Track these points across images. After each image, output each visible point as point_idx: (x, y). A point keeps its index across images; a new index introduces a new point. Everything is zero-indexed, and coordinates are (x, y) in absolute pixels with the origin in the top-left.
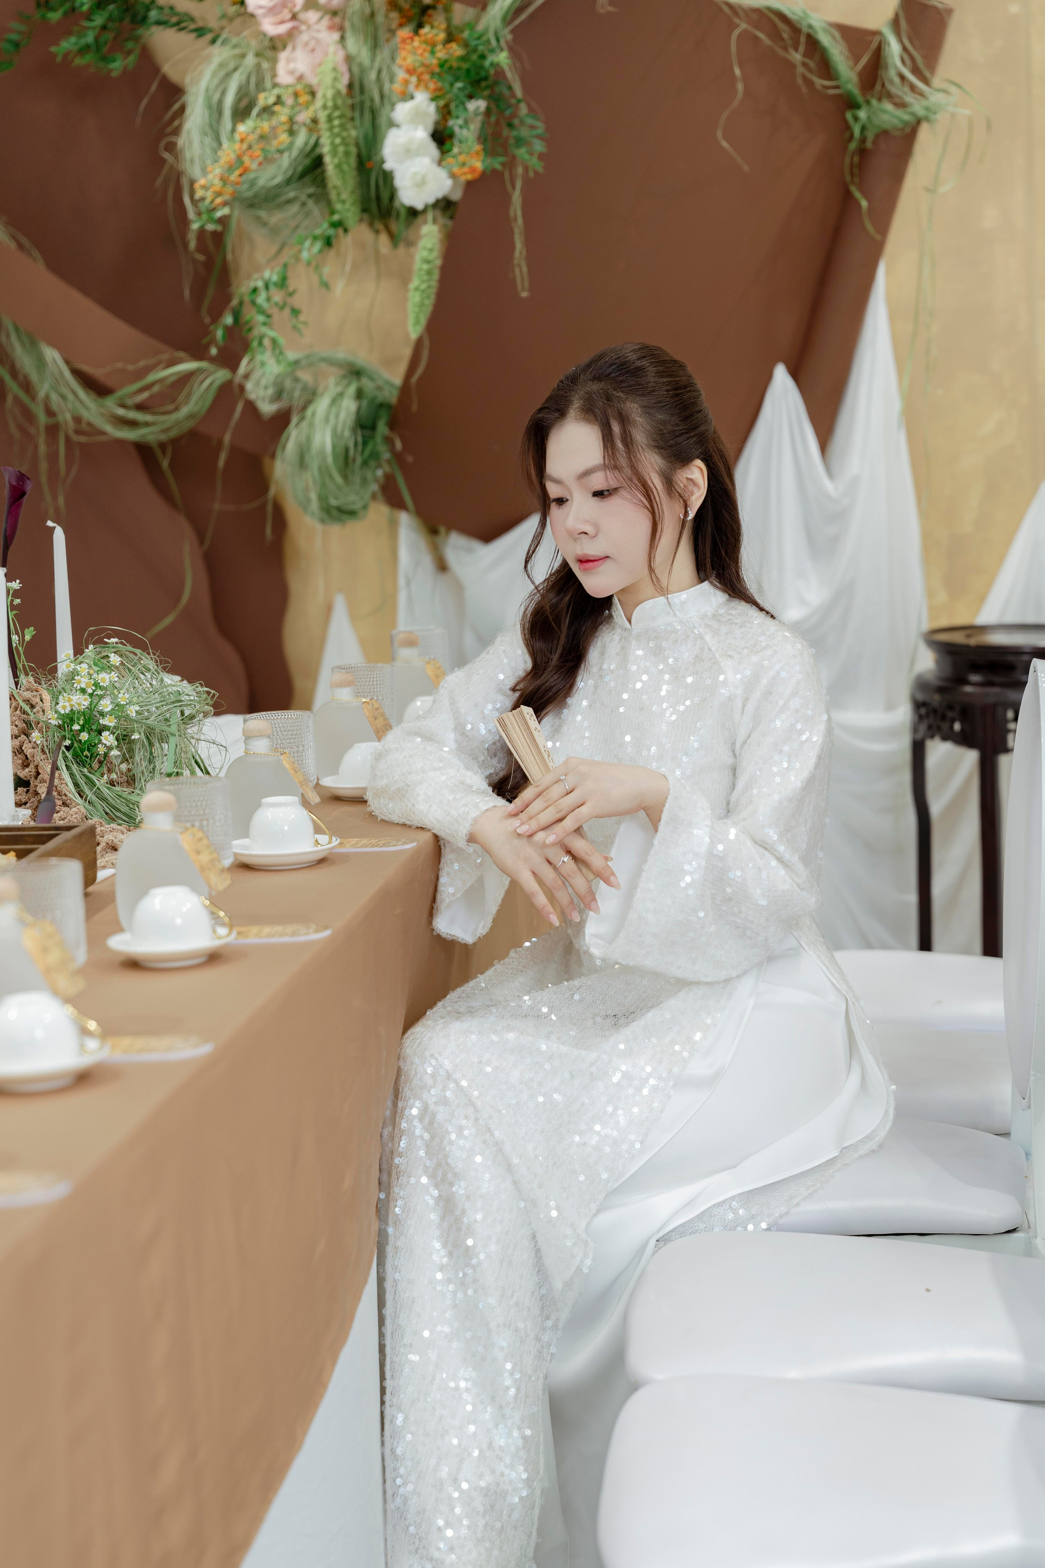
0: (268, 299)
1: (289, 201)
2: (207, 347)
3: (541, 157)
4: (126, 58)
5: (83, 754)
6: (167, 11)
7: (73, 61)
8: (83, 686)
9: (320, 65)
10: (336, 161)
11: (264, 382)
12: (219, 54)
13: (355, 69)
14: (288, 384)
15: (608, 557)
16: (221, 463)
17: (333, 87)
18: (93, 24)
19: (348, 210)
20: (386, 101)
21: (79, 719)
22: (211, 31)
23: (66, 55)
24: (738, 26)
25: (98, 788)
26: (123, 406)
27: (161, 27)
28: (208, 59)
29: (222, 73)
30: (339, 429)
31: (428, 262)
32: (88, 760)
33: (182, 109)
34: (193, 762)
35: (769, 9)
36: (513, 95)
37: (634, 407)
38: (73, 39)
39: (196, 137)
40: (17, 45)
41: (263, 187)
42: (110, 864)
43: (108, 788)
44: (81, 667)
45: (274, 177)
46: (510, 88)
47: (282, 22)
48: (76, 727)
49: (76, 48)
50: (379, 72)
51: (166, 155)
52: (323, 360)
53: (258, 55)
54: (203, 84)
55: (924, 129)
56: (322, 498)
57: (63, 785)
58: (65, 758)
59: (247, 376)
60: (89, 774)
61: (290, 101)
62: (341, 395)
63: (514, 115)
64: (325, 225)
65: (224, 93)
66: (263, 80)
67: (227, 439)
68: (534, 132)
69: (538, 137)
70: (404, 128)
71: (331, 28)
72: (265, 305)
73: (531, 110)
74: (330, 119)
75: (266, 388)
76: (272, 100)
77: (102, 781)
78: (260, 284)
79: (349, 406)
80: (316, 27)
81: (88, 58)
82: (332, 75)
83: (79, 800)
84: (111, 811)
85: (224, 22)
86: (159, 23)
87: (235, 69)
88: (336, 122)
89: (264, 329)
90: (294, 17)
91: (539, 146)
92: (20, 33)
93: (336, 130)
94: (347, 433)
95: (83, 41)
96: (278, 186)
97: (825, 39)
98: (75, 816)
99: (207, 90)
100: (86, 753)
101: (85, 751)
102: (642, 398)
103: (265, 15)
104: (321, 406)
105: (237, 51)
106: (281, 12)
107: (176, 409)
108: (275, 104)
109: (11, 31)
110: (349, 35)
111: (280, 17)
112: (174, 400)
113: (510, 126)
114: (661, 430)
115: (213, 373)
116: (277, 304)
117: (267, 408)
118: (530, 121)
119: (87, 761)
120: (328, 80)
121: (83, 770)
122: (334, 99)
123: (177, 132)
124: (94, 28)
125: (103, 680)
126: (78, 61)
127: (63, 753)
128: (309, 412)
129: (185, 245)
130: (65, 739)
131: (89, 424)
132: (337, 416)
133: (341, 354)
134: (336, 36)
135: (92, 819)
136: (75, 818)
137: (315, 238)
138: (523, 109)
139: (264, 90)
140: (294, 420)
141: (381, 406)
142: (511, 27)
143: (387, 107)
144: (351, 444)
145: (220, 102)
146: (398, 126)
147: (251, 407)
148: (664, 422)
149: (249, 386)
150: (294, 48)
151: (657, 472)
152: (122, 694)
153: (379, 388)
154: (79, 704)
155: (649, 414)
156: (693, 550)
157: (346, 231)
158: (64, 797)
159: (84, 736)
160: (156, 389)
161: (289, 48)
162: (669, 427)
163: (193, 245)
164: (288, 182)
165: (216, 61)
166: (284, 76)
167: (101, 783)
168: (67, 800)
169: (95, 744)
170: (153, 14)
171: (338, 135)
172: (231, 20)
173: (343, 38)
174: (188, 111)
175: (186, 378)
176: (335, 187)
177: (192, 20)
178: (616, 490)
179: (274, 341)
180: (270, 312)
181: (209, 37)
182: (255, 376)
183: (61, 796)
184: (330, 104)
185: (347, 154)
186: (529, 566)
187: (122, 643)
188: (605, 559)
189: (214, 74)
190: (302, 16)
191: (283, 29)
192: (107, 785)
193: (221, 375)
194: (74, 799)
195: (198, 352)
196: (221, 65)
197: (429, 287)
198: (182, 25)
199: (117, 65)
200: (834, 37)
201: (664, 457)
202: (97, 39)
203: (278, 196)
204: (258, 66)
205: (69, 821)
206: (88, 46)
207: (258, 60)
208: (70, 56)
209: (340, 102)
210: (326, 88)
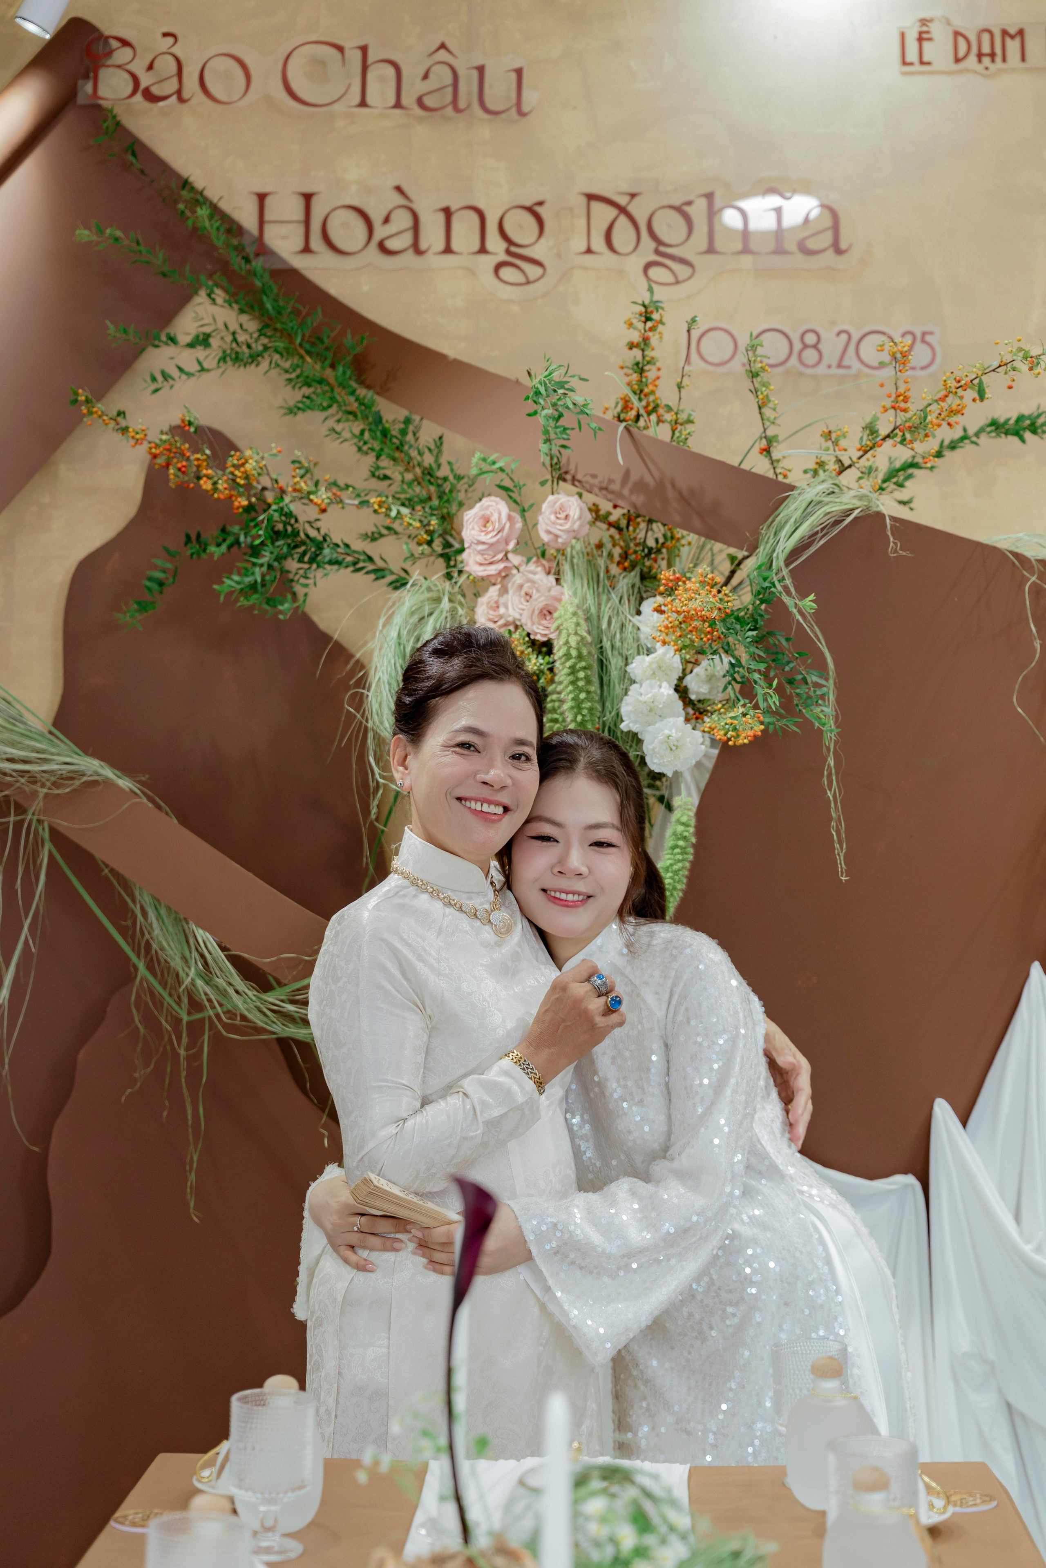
6: (342, 549)
7: (237, 600)
10: (579, 718)
12: (410, 599)
17: (576, 633)
18: (260, 561)
22: (392, 573)
23: (230, 593)
24: (1027, 579)
27: (335, 567)
29: (415, 618)
38: (238, 577)
39: (385, 689)
40: (161, 584)
47: (491, 563)
49: (239, 587)
51: (353, 710)
53: (450, 600)
70: (645, 684)
71: (542, 570)
74: (573, 671)
80: (529, 569)
81: (253, 599)
82: (574, 620)
86: (331, 563)
87: (430, 614)
88: (581, 674)
90: (505, 557)
92: (164, 571)
93: (581, 683)
95: (249, 580)
105: (427, 595)
109: (155, 567)
111: (490, 557)
120: (570, 625)
122: (578, 649)
123: (363, 682)
124: (262, 565)
126: (243, 602)
143: (622, 660)
146: (637, 683)
150: (504, 591)
161: (495, 590)
165: (407, 605)
170: (327, 551)
171: (581, 690)
177: (370, 559)
184: (574, 653)
190: (510, 556)
191: (492, 570)
196: (413, 611)
197: (682, 868)
198: (359, 565)
202: (263, 576)
204: (453, 611)
206: (253, 587)
207: (452, 605)
208: (234, 597)
209: (585, 652)
210: (568, 636)
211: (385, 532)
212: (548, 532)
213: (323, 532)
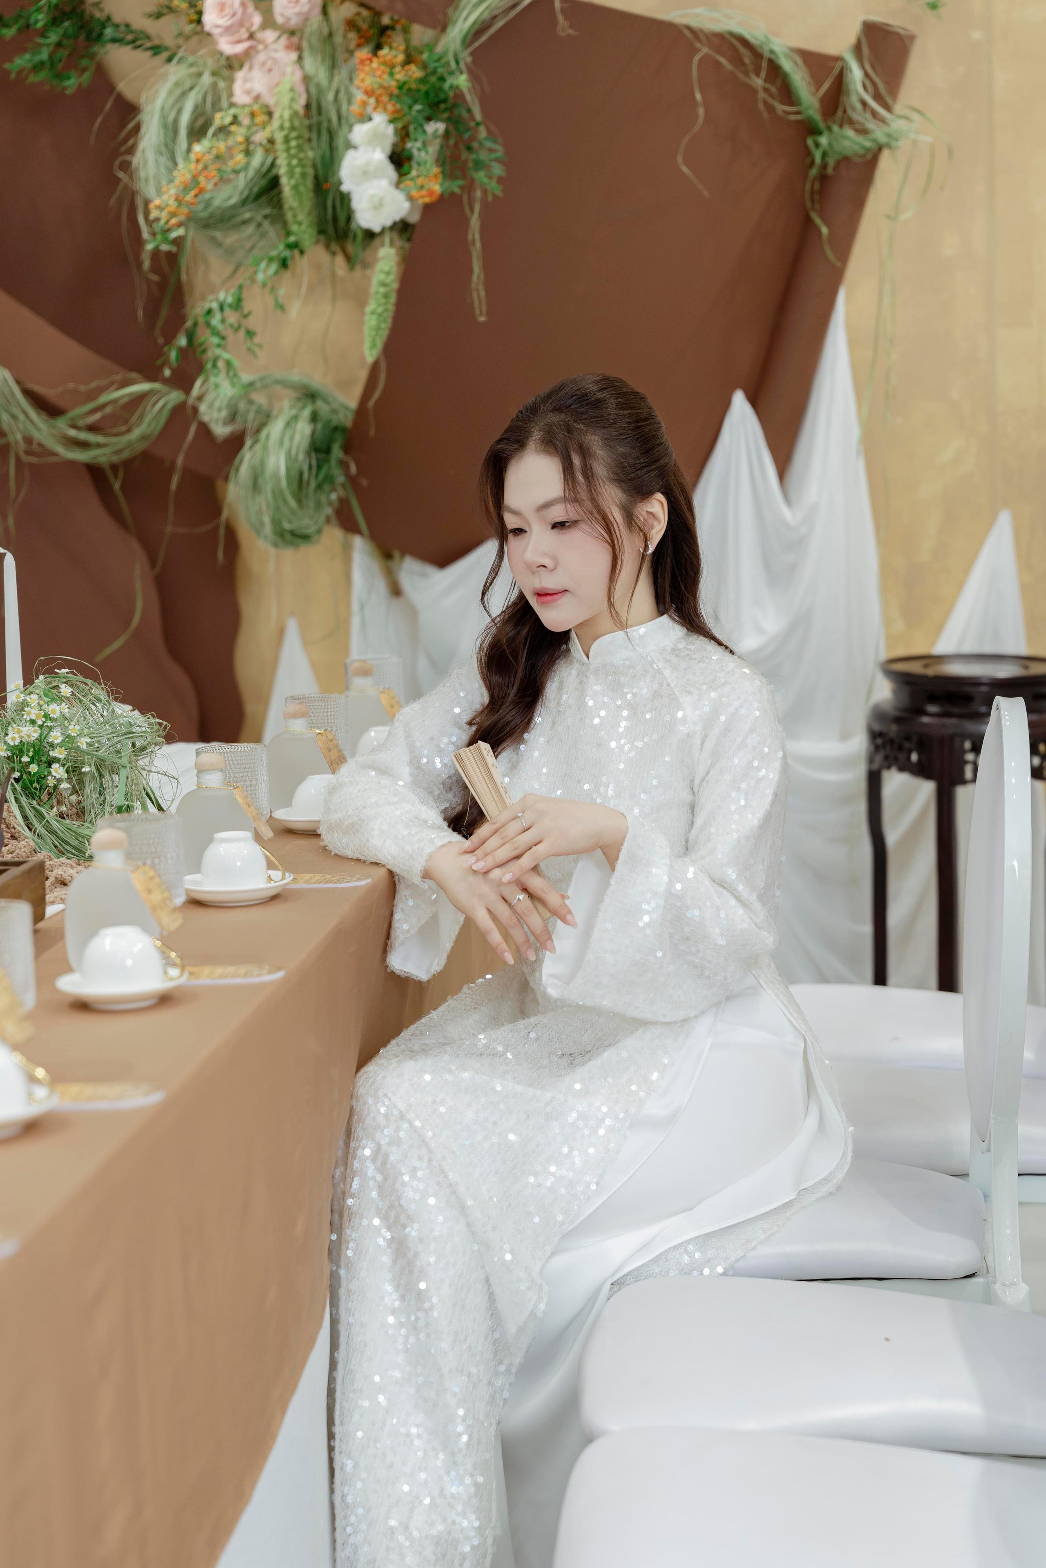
0: (223, 321)
1: (245, 222)
2: (160, 368)
3: (500, 180)
4: (80, 76)
5: (32, 786)
6: (122, 28)
7: (27, 78)
8: (33, 717)
9: (277, 85)
10: (293, 182)
11: (217, 404)
12: (175, 73)
13: (313, 90)
14: (242, 406)
15: (567, 590)
16: (174, 486)
17: (290, 107)
18: (48, 41)
19: (304, 232)
20: (343, 122)
21: (28, 751)
22: (167, 49)
23: (20, 72)
24: (699, 50)
25: (47, 821)
26: (74, 427)
27: (116, 45)
28: (164, 77)
29: (178, 92)
30: (294, 452)
31: (384, 284)
32: (37, 792)
33: (138, 128)
34: (144, 794)
35: (731, 34)
36: (473, 118)
37: (594, 439)
38: (27, 56)
39: (151, 157)
41: (219, 208)
42: (59, 899)
43: (57, 821)
44: (31, 698)
45: (230, 198)
46: (469, 111)
47: (239, 42)
48: (25, 759)
49: (30, 65)
50: (337, 93)
51: (121, 174)
52: (277, 382)
53: (214, 74)
54: (159, 103)
55: (885, 155)
56: (276, 522)
57: (12, 818)
58: (14, 790)
59: (200, 398)
60: (38, 807)
61: (246, 121)
62: (295, 418)
63: (473, 138)
64: (281, 247)
65: (179, 112)
66: (219, 99)
67: (180, 461)
68: (493, 156)
69: (497, 160)
70: (362, 149)
71: (288, 47)
72: (220, 327)
73: (490, 133)
74: (287, 140)
75: (220, 410)
76: (228, 120)
77: (51, 814)
78: (215, 305)
79: (304, 429)
80: (274, 46)
81: (42, 75)
82: (290, 95)
83: (27, 833)
84: (60, 844)
85: (180, 41)
86: (114, 40)
87: (191, 88)
88: (293, 143)
89: (218, 351)
90: (251, 36)
91: (498, 170)
93: (293, 151)
94: (301, 457)
95: (37, 58)
96: (234, 207)
97: (787, 65)
98: (23, 850)
99: (163, 109)
100: (35, 785)
101: (34, 783)
102: (603, 431)
103: (221, 35)
104: (276, 428)
105: (194, 70)
106: (238, 32)
107: (129, 431)
108: (232, 124)
110: (306, 54)
111: (236, 37)
112: (126, 422)
113: (469, 149)
114: (622, 463)
115: (166, 394)
116: (231, 326)
117: (221, 431)
118: (489, 144)
119: (36, 794)
120: (285, 101)
121: (32, 803)
122: (291, 120)
123: (131, 150)
124: (48, 45)
125: (54, 711)
126: (32, 79)
127: (12, 785)
128: (263, 434)
129: (139, 265)
130: (14, 771)
131: (40, 445)
132: (292, 439)
133: (296, 376)
134: (294, 56)
135: (40, 852)
136: (24, 852)
137: (271, 260)
138: (483, 132)
139: (220, 110)
140: (248, 443)
141: (336, 429)
142: (470, 49)
143: (345, 128)
144: (306, 468)
145: (176, 122)
146: (355, 148)
147: (204, 429)
148: (624, 455)
149: (203, 408)
150: (251, 68)
151: (617, 505)
152: (72, 726)
153: (334, 411)
154: (29, 736)
155: (610, 446)
156: (652, 583)
157: (302, 252)
158: (13, 830)
159: (34, 768)
160: (108, 410)
161: (246, 67)
162: (630, 460)
163: (147, 265)
164: (244, 202)
165: (172, 79)
166: (240, 96)
167: (51, 815)
168: (15, 833)
169: (45, 776)
170: (109, 32)
171: (294, 156)
172: (188, 38)
173: (300, 58)
174: (143, 130)
175: (139, 400)
176: (291, 208)
177: (148, 37)
178: (575, 523)
179: (228, 364)
180: (224, 333)
181: (165, 55)
182: (208, 398)
183: (9, 829)
184: (287, 125)
185: (304, 175)
186: (486, 598)
187: (73, 673)
188: (562, 594)
189: (170, 93)
190: (259, 35)
191: (240, 48)
192: (56, 818)
193: (175, 397)
194: (23, 832)
195: (151, 373)
196: (177, 84)
197: (386, 310)
198: (138, 43)
199: (72, 83)
200: (795, 63)
201: (624, 491)
202: (51, 56)
203: (233, 216)
204: (215, 85)
205: (18, 854)
206: (42, 63)
207: (214, 79)
208: (24, 73)
209: (297, 123)
210: (284, 109)
211: (165, 11)
212: (282, 15)
213: (106, 12)
